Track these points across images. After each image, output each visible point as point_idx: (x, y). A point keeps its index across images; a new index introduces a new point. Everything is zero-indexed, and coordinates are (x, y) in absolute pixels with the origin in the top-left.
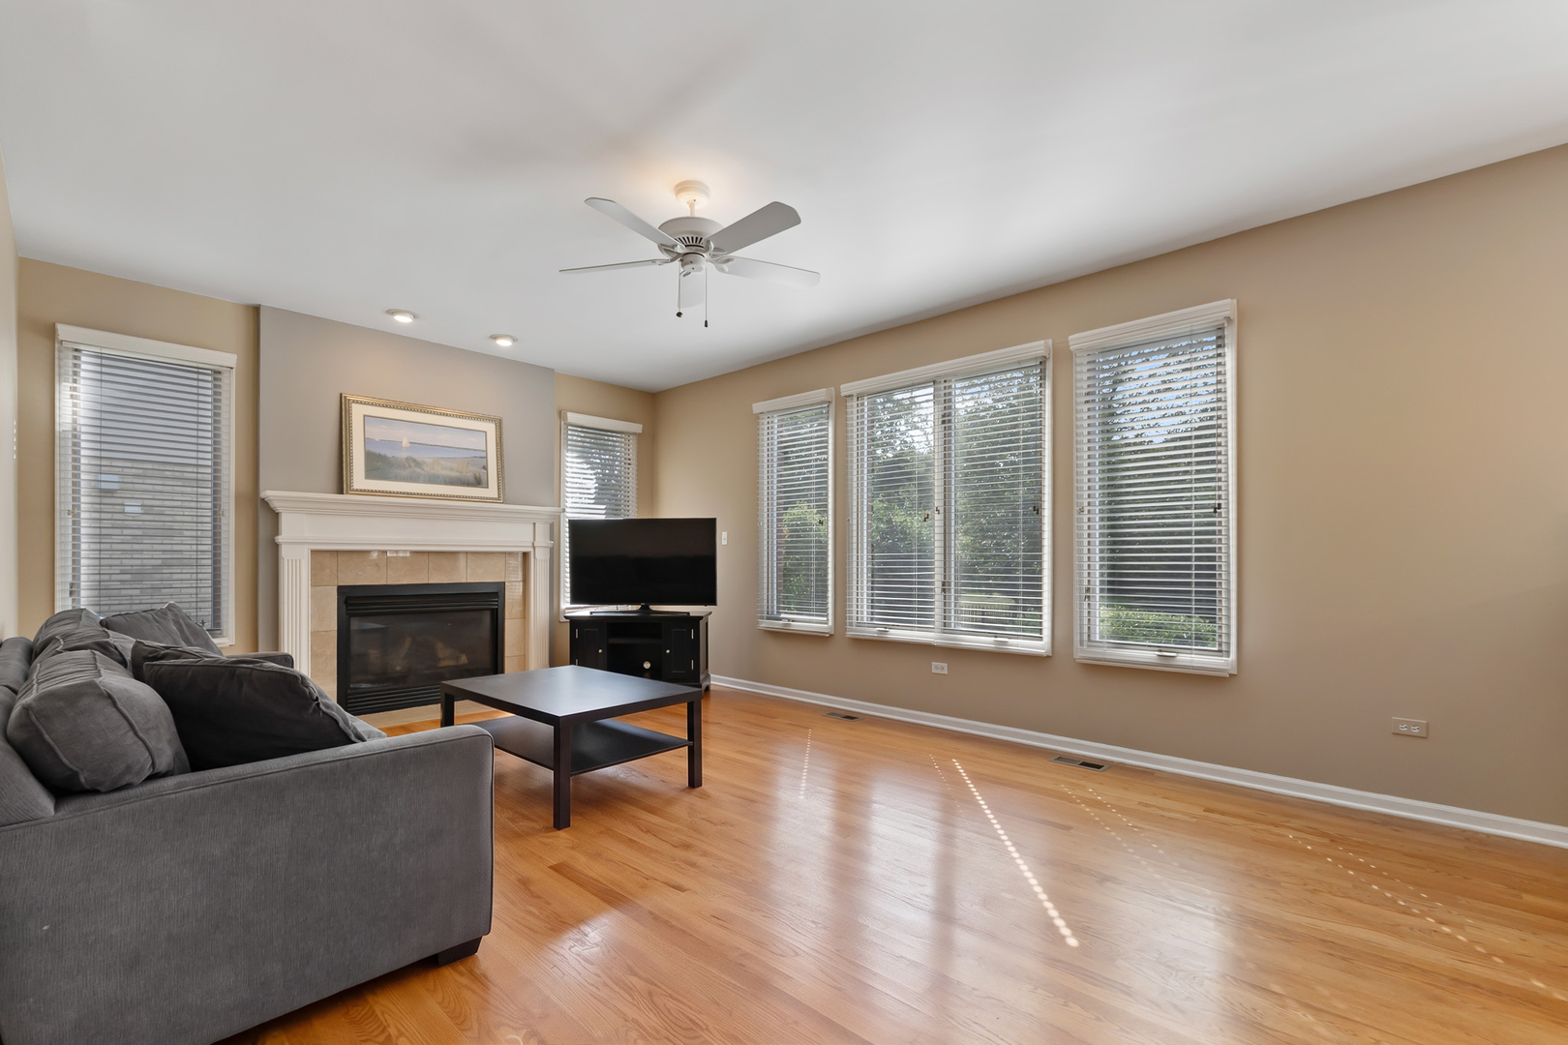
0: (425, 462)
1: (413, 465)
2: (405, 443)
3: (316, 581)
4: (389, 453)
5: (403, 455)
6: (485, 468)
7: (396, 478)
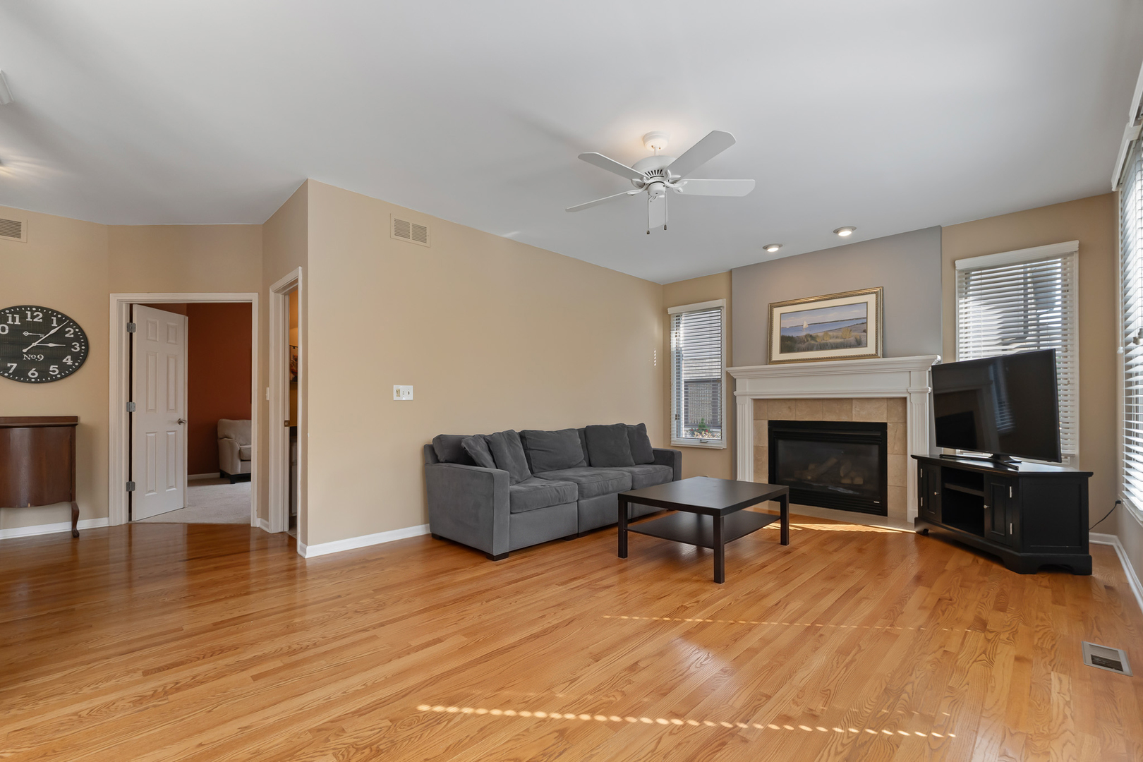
0: (817, 336)
1: (809, 339)
2: (805, 325)
3: (756, 417)
4: (795, 335)
5: (803, 334)
6: (865, 331)
7: (799, 350)
